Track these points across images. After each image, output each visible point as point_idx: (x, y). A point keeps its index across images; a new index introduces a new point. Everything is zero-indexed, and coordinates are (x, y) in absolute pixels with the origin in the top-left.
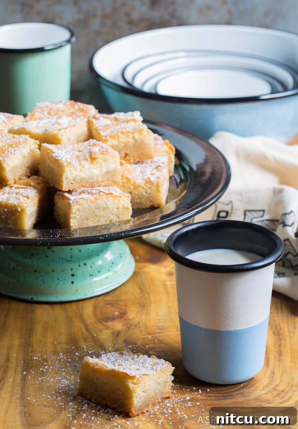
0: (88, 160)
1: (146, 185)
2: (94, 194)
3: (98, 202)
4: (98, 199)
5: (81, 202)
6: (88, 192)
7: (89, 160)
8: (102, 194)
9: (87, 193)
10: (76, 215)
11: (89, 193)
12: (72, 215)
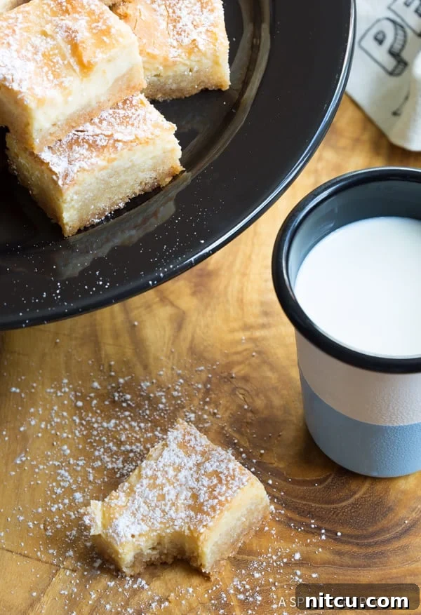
0: (74, 70)
1: (189, 58)
2: (103, 147)
3: (115, 163)
4: (114, 159)
5: (81, 179)
6: (87, 142)
7: (77, 68)
8: (120, 145)
9: (86, 146)
10: (73, 203)
11: (90, 146)
12: (65, 206)
